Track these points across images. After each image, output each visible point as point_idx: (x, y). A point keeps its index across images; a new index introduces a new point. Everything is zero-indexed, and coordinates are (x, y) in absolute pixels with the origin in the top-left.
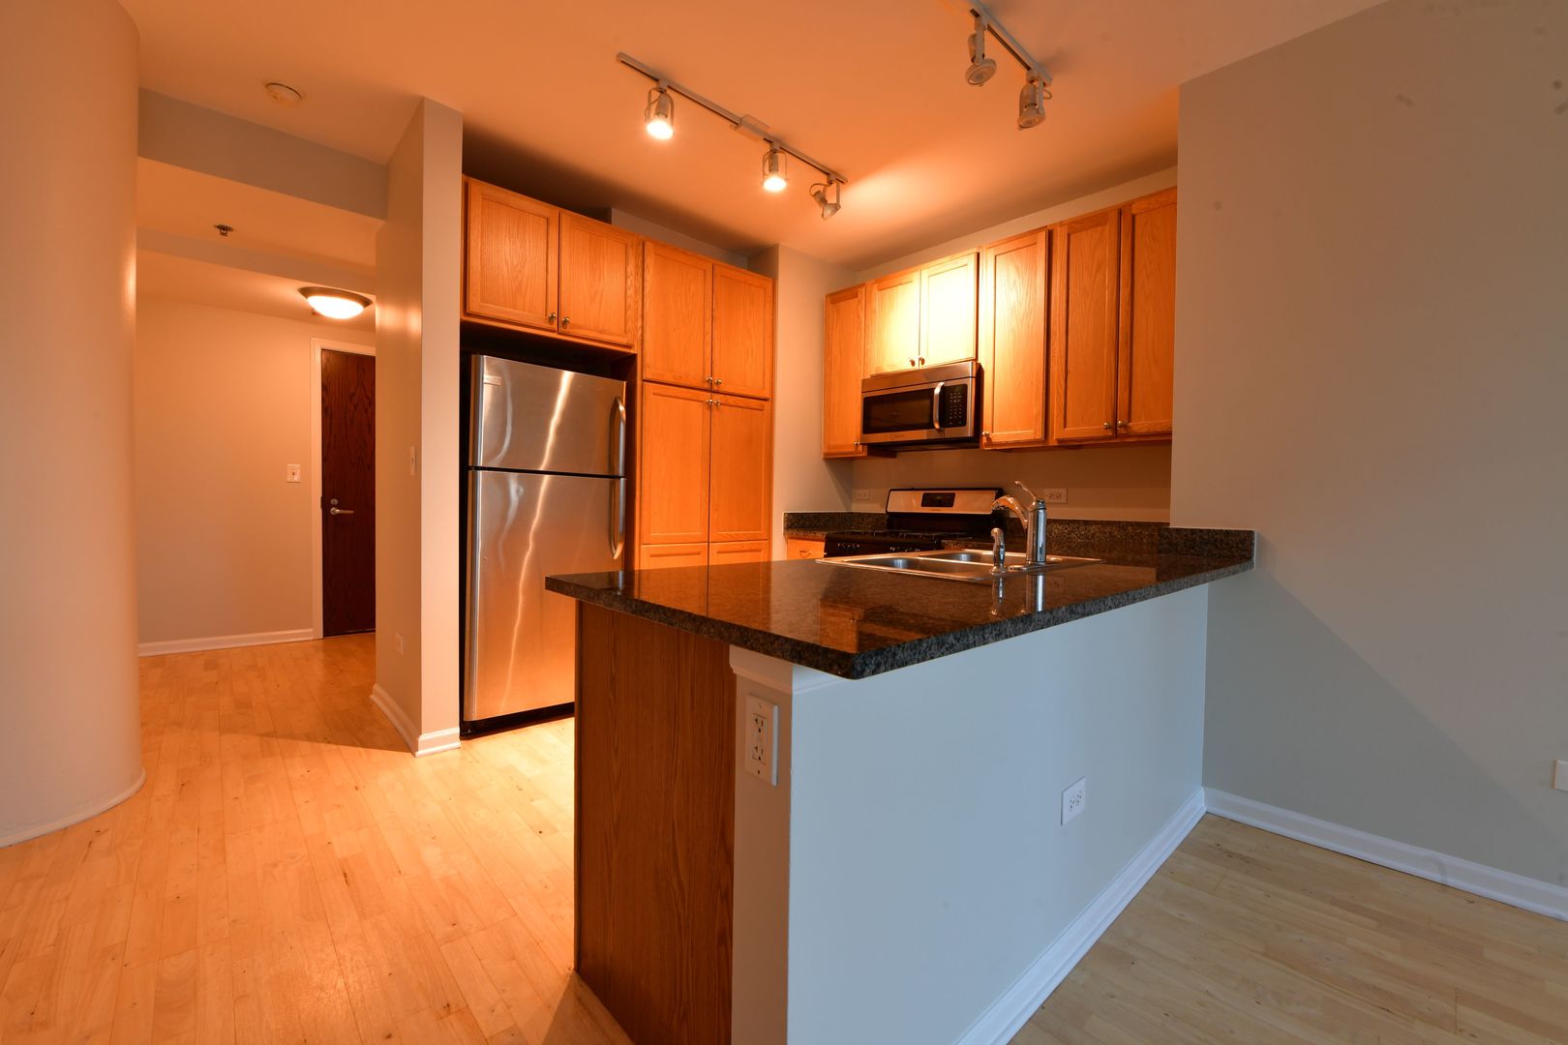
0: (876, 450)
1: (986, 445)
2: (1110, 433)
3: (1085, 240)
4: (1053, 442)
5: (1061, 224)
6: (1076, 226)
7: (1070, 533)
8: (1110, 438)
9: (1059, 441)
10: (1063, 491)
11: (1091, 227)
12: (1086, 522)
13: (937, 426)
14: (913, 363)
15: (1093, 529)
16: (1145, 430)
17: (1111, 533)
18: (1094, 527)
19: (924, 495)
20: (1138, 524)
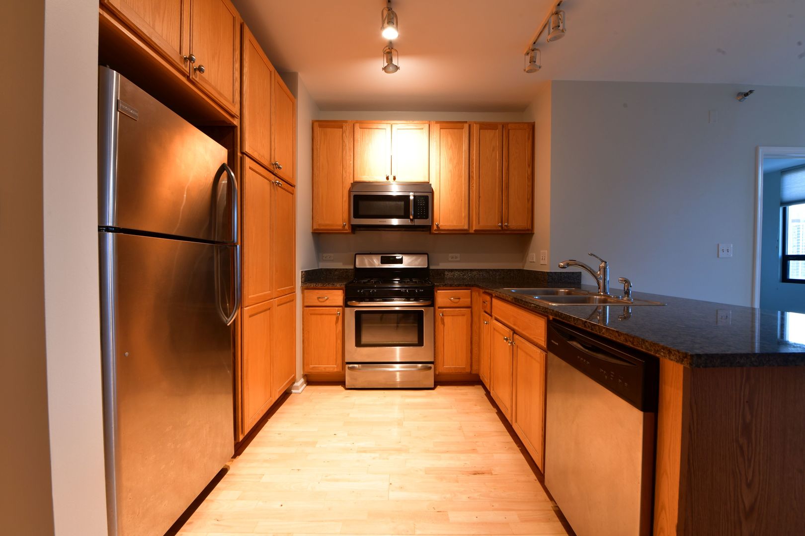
0: (355, 228)
1: (435, 230)
2: (500, 229)
3: (488, 134)
4: (472, 231)
5: (476, 123)
6: (484, 126)
7: (463, 276)
8: (500, 230)
9: (475, 231)
10: (458, 255)
11: (490, 129)
12: (471, 270)
13: (411, 217)
14: (387, 178)
15: (475, 273)
16: (515, 228)
17: (482, 275)
18: (475, 272)
19: (382, 257)
20: (494, 270)
